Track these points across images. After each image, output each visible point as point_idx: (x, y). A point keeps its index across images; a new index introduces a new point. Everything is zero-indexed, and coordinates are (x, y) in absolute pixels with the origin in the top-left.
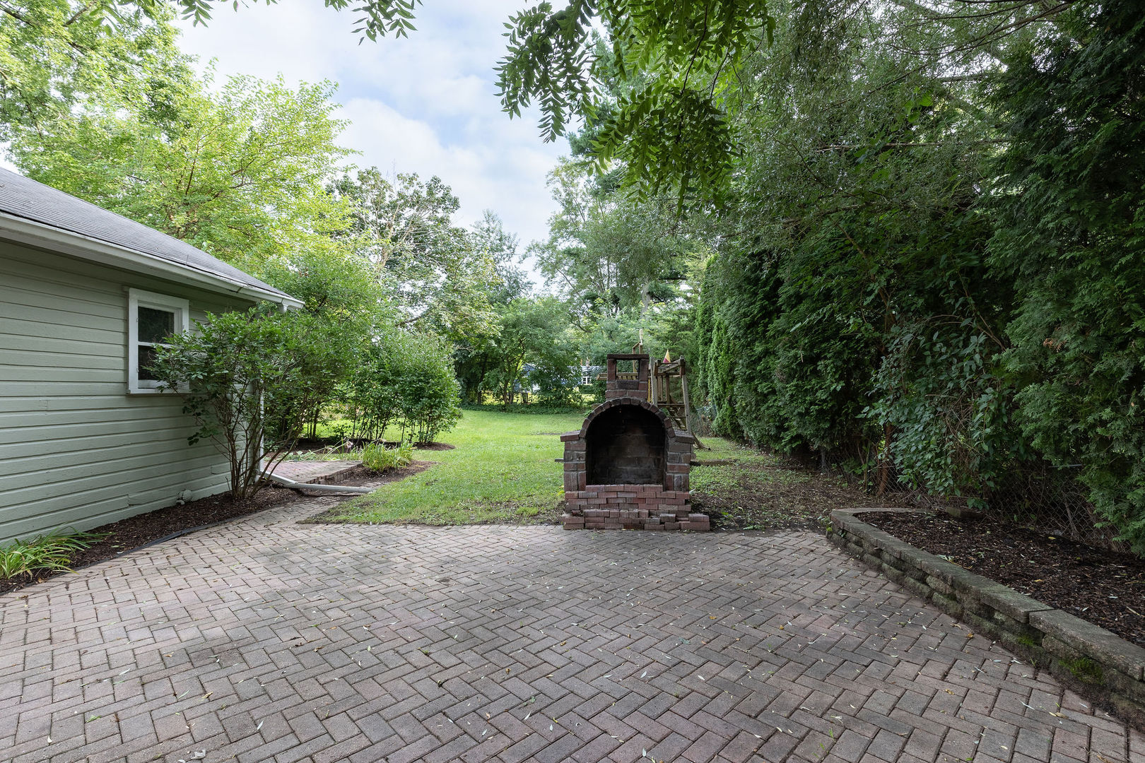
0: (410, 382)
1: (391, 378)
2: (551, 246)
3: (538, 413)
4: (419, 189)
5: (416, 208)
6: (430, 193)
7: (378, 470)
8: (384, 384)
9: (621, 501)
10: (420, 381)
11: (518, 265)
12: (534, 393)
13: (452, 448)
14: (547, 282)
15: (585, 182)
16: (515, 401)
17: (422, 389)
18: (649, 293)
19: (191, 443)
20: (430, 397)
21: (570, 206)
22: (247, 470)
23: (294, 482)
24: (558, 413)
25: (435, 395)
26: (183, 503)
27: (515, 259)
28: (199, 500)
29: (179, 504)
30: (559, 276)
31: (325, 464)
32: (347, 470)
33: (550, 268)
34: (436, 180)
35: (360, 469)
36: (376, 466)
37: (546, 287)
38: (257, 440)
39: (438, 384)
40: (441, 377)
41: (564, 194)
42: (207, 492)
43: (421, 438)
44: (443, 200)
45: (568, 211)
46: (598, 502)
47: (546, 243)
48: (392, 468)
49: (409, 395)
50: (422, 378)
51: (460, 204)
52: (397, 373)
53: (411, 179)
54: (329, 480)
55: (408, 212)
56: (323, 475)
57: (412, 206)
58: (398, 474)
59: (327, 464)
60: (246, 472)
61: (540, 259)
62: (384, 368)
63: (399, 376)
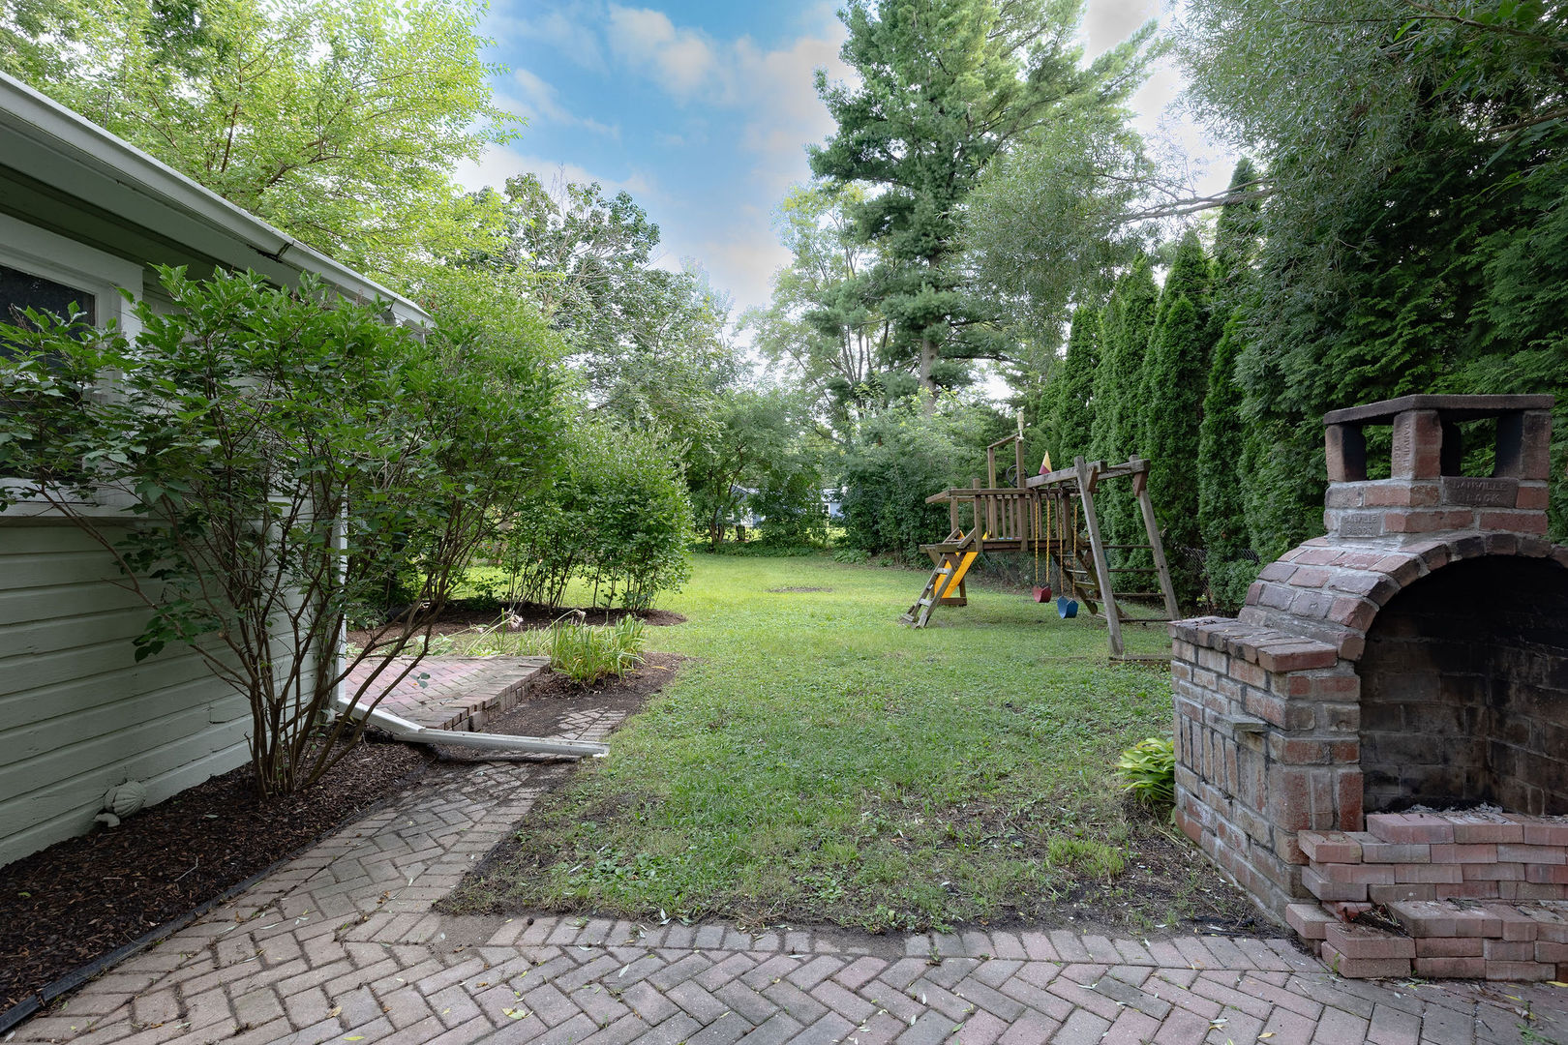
0: (614, 505)
1: (580, 497)
2: (775, 315)
3: (764, 555)
4: (599, 209)
5: (592, 242)
6: (615, 218)
7: (585, 679)
8: (566, 508)
9: (1508, 874)
10: (633, 502)
11: (731, 339)
12: (751, 526)
13: (682, 620)
14: (769, 365)
15: (830, 219)
16: (726, 537)
17: (633, 516)
18: (931, 378)
19: (141, 655)
20: (649, 531)
21: (806, 255)
22: (298, 715)
23: (416, 727)
24: (793, 555)
25: (660, 528)
26: (113, 821)
27: (728, 330)
28: (169, 801)
29: (103, 825)
30: (787, 357)
31: (474, 668)
32: (523, 683)
33: (773, 346)
34: (624, 198)
35: (547, 678)
36: (581, 672)
37: (768, 373)
38: (330, 632)
39: (661, 508)
40: (666, 496)
41: (798, 236)
42: (194, 774)
43: (626, 600)
44: (635, 229)
45: (804, 262)
46: (1431, 876)
47: (769, 308)
48: (614, 677)
49: (611, 526)
50: (636, 497)
51: (660, 236)
52: (591, 490)
53: (589, 193)
54: (491, 713)
55: (581, 249)
56: (478, 701)
57: (587, 239)
58: (626, 688)
59: (478, 665)
60: (294, 721)
61: (759, 331)
62: (569, 479)
63: (593, 493)
